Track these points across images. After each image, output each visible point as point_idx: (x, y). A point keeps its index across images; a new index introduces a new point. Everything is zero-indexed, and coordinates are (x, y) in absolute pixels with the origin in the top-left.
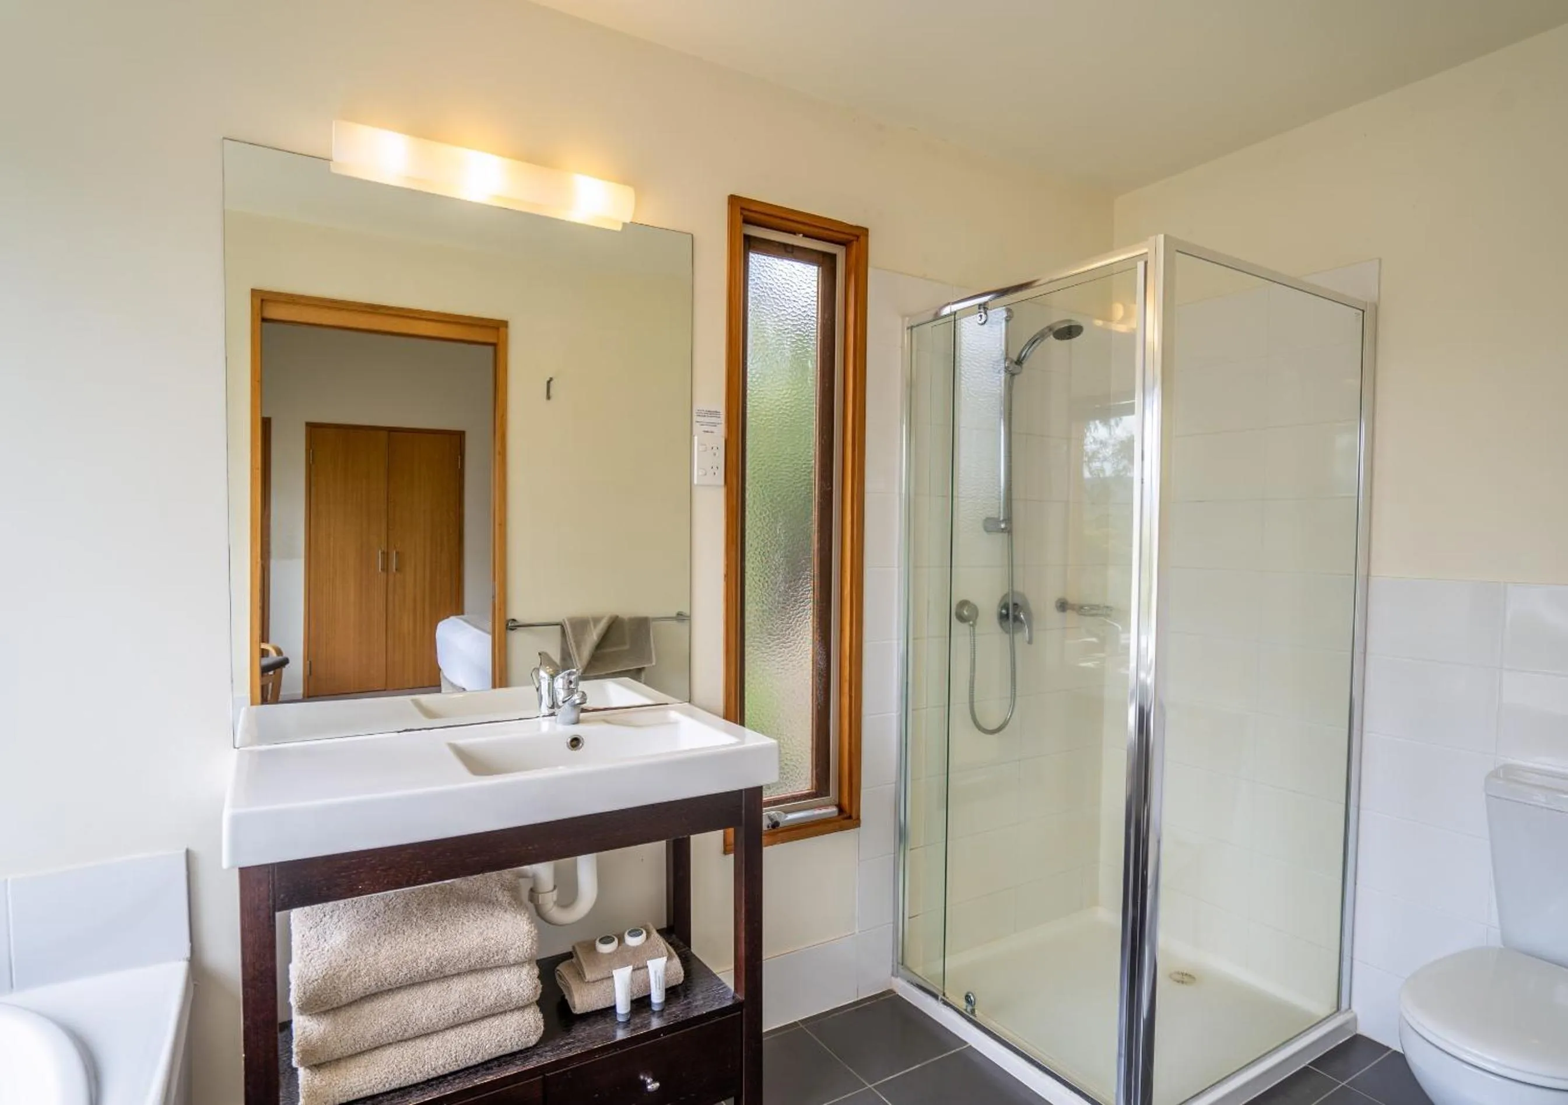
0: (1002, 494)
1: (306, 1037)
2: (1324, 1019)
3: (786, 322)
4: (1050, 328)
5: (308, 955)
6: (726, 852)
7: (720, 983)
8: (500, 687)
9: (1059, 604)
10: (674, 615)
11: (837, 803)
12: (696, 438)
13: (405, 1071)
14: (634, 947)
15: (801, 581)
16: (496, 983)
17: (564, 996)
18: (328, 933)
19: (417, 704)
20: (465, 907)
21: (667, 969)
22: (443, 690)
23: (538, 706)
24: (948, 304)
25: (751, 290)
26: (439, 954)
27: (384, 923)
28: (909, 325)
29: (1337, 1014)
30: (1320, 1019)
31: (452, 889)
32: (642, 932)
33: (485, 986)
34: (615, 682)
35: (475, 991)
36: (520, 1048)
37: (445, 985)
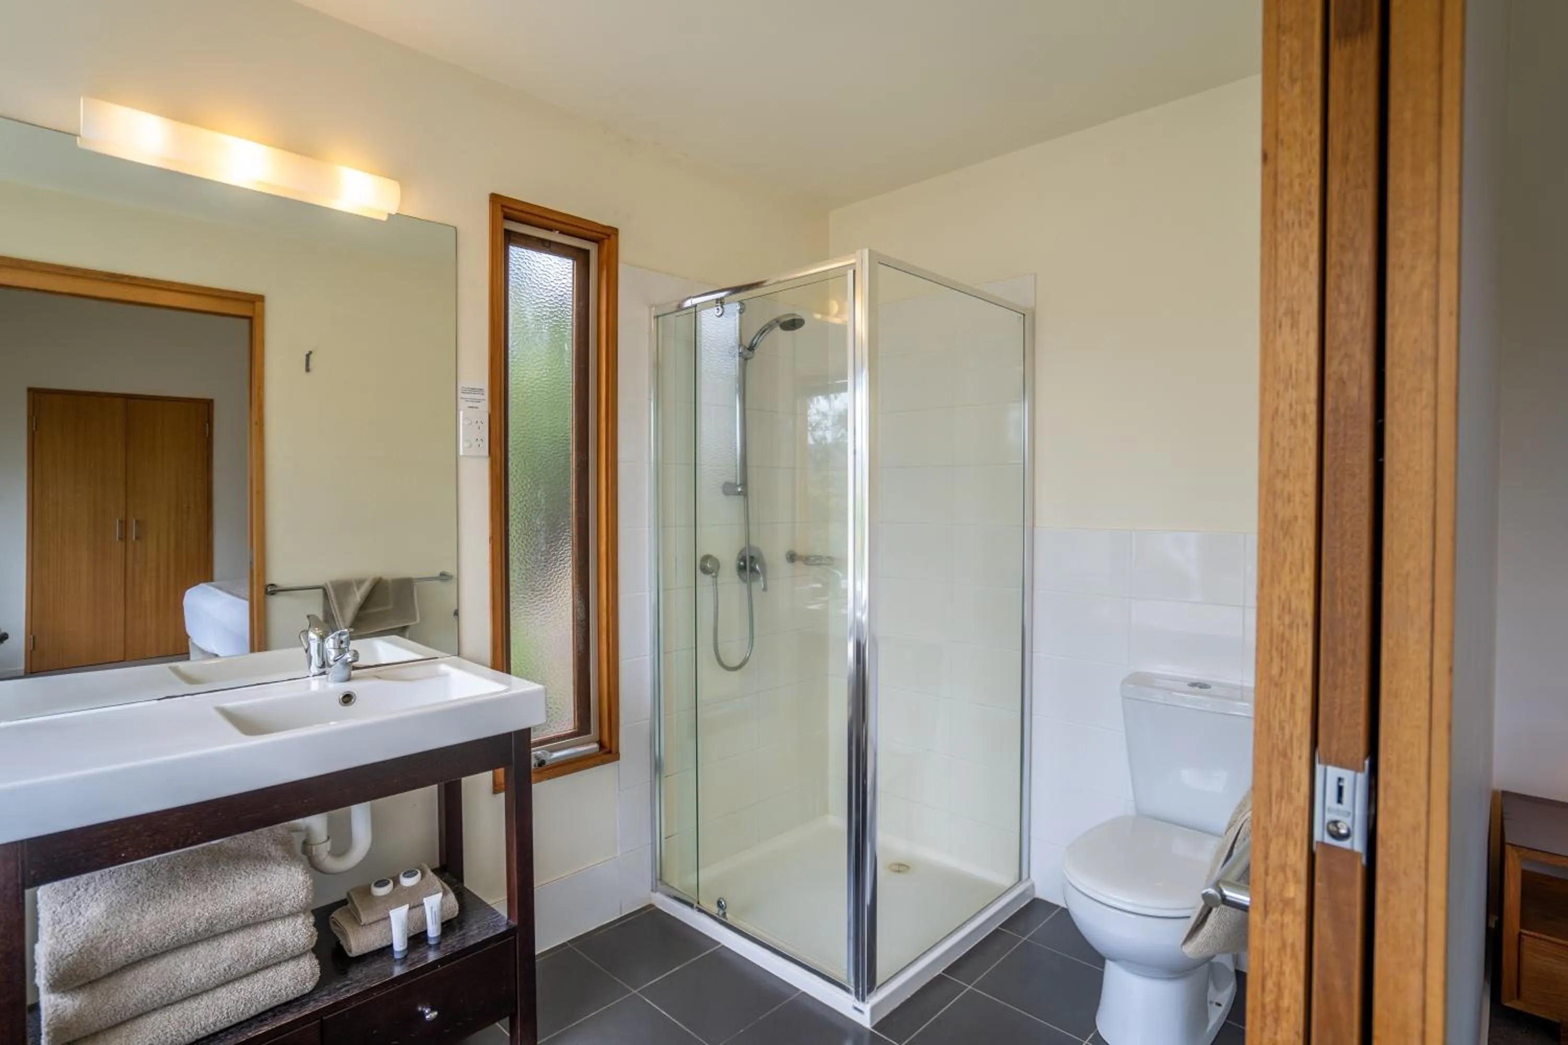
0: (738, 462)
1: (59, 1015)
2: (1010, 888)
3: (544, 309)
4: (777, 321)
5: (60, 931)
6: (496, 791)
7: (494, 912)
8: (260, 650)
9: (789, 556)
10: (437, 574)
11: (598, 739)
12: (461, 413)
13: (172, 1035)
14: (408, 888)
15: (561, 541)
16: (271, 935)
17: (339, 941)
18: (83, 906)
19: (176, 671)
20: (236, 865)
21: (442, 904)
22: (192, 658)
23: (307, 667)
24: (689, 298)
25: (512, 279)
26: (209, 913)
27: (147, 889)
28: (656, 315)
29: (1019, 884)
30: (1007, 889)
31: (220, 849)
32: (417, 873)
33: (258, 940)
34: (383, 640)
35: (247, 945)
36: (296, 996)
37: (215, 944)
